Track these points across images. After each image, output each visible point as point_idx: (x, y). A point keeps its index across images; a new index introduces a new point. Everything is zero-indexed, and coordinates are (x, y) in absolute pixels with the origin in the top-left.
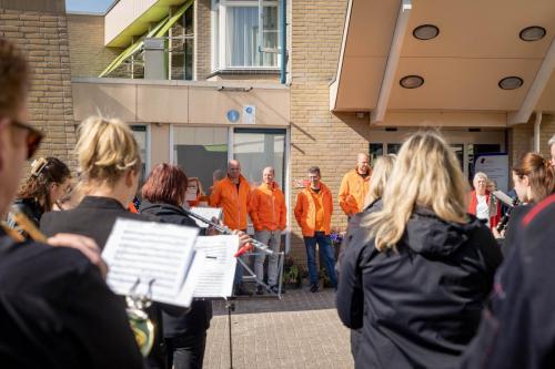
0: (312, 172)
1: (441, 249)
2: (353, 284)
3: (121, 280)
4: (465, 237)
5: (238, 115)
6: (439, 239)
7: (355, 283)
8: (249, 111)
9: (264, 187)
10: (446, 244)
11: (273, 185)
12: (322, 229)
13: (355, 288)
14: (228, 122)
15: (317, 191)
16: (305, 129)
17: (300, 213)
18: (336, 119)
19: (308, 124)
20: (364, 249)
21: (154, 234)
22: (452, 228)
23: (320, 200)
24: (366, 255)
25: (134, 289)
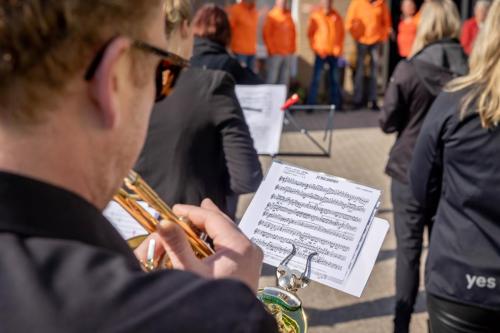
2: (432, 159)
3: (272, 247)
7: (435, 157)
13: (434, 164)
20: (448, 120)
21: (321, 188)
24: (450, 127)
25: (286, 261)
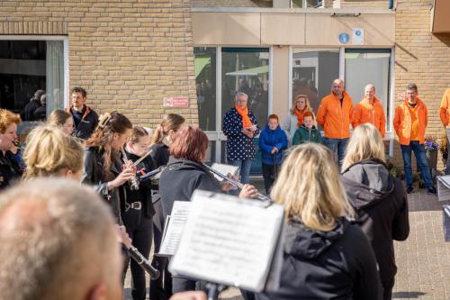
0: (410, 89)
1: (306, 252)
4: (328, 243)
5: (348, 37)
6: (303, 245)
8: (358, 33)
9: (365, 103)
10: (310, 248)
11: (374, 100)
12: (417, 139)
14: (339, 44)
15: (413, 105)
16: (407, 48)
17: (398, 124)
18: (436, 39)
19: (410, 44)
22: (317, 235)
23: (417, 113)
